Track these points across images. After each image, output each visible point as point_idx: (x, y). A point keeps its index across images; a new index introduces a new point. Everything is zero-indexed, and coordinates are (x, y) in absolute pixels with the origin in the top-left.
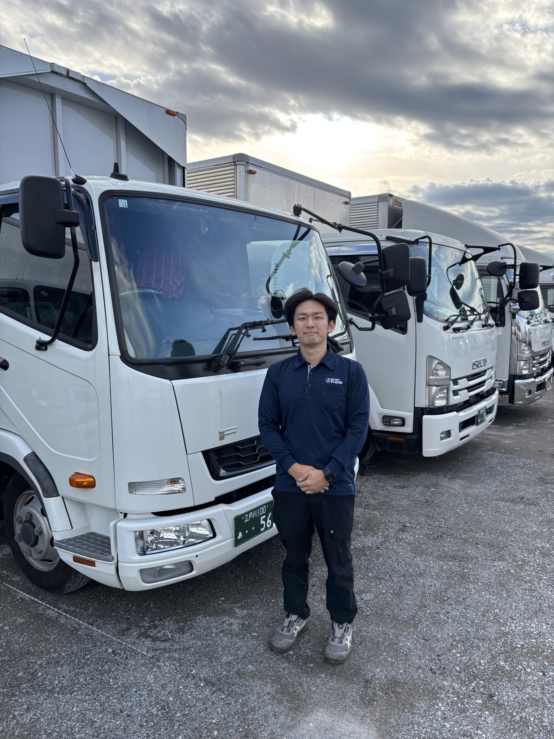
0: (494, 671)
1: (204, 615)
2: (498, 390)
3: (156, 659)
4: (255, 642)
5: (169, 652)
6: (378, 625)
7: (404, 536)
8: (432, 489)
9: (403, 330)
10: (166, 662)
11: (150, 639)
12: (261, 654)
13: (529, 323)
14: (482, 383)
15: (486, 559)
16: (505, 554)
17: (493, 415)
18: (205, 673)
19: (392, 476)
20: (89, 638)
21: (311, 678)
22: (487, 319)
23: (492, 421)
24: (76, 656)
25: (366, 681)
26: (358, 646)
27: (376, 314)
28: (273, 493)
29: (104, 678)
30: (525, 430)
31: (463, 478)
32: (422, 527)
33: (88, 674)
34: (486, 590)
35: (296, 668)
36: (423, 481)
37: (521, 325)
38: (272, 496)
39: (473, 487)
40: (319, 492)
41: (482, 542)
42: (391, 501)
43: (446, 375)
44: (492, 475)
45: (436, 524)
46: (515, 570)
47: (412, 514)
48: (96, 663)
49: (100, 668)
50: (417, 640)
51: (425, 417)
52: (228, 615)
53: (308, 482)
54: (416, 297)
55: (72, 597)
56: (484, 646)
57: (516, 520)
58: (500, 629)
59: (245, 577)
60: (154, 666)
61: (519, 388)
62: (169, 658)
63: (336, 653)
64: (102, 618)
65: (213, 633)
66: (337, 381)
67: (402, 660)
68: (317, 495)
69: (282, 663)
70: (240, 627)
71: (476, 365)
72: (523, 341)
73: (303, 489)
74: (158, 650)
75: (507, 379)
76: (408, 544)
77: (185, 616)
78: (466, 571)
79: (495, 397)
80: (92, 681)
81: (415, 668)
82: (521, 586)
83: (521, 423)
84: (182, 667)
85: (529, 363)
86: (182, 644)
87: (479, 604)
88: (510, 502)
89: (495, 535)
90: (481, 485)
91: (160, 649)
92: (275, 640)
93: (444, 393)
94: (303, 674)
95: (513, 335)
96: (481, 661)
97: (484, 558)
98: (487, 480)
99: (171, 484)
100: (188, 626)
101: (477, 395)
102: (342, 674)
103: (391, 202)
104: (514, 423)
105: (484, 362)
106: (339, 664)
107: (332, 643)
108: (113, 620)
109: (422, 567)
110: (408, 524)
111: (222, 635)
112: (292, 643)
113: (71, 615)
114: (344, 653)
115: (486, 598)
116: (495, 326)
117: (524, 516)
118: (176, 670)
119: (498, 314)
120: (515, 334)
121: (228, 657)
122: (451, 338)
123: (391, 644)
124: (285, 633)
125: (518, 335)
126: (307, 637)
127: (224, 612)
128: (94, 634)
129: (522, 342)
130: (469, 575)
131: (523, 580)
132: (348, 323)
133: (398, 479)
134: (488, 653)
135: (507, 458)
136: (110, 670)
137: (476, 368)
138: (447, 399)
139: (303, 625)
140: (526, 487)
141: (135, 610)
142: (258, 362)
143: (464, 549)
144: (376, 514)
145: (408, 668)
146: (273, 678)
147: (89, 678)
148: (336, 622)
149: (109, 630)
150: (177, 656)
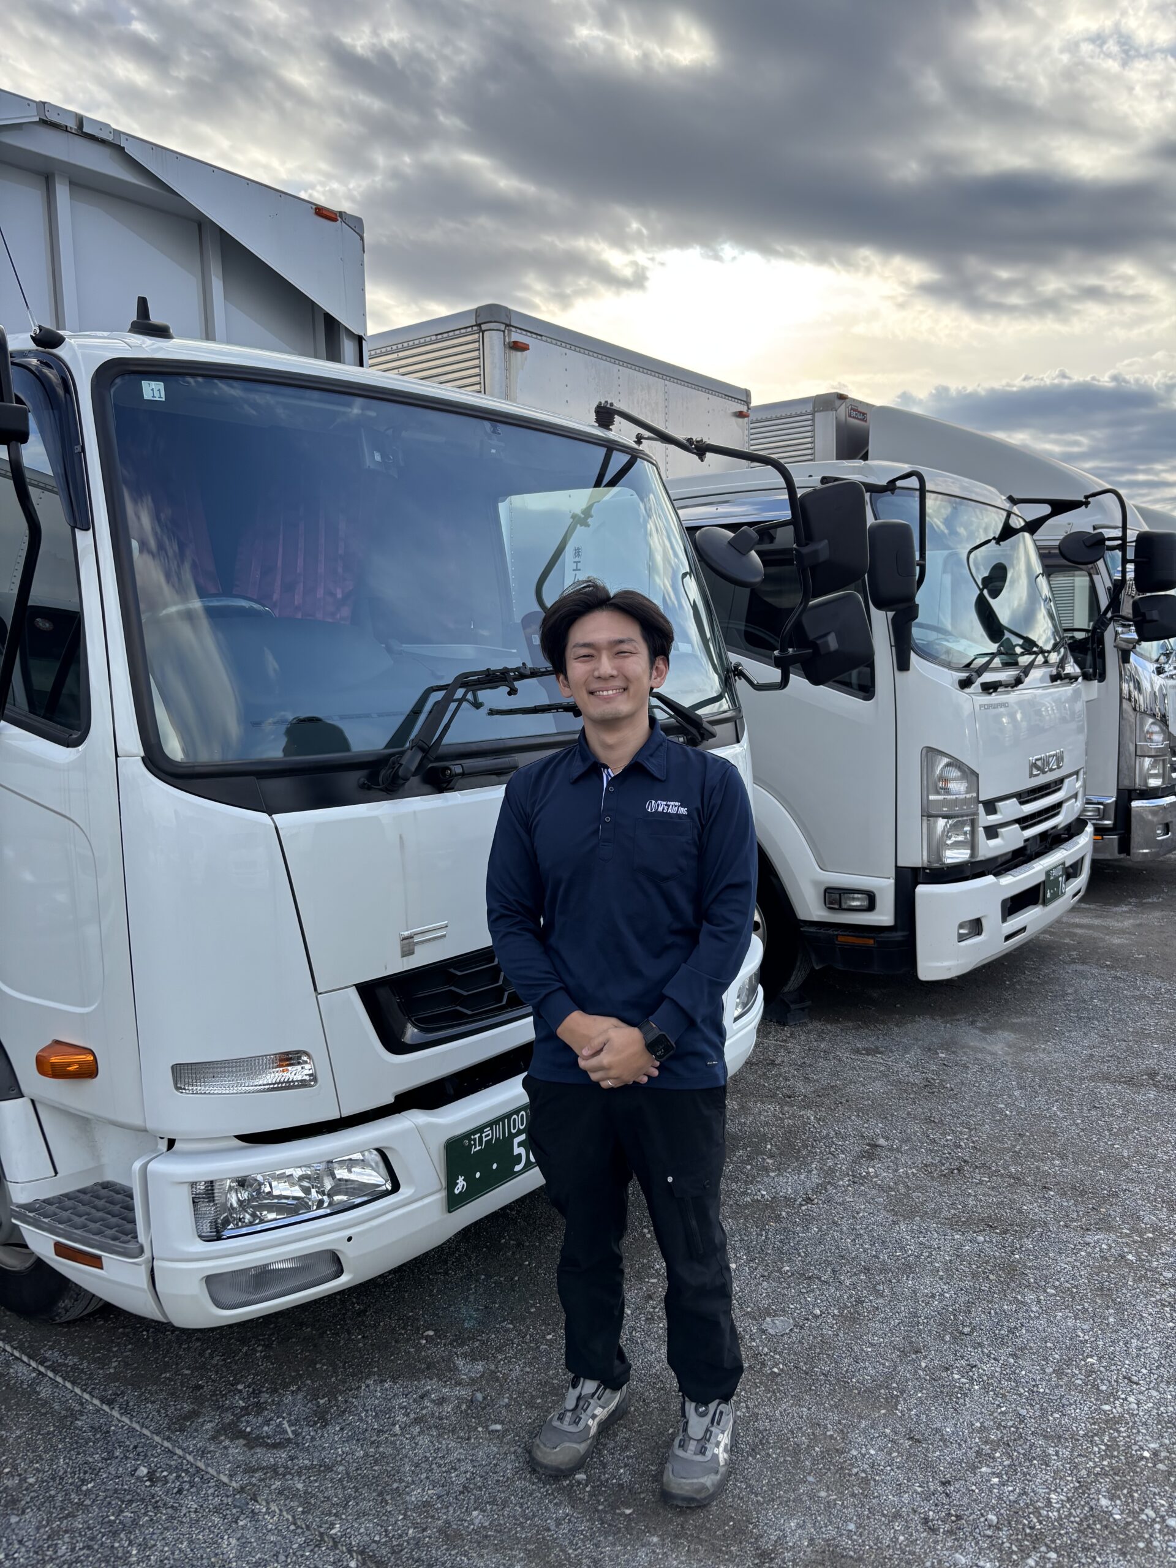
0: (1085, 1524)
1: (379, 1376)
2: (1094, 824)
3: (249, 1495)
4: (495, 1449)
5: (284, 1476)
6: (798, 1401)
7: (871, 1170)
8: (941, 1055)
9: (866, 690)
10: (271, 1504)
11: (242, 1442)
12: (507, 1481)
13: (1160, 671)
14: (1053, 810)
15: (1066, 1226)
16: (1112, 1213)
17: (1081, 881)
18: (365, 1531)
19: (850, 1024)
20: (98, 1436)
21: (625, 1546)
22: (1062, 664)
23: (1081, 894)
24: (59, 1484)
25: (761, 1555)
26: (747, 1459)
27: (790, 650)
28: (526, 1084)
29: (116, 1545)
30: (1158, 914)
31: (1014, 1028)
32: (913, 1148)
33: (80, 1533)
34: (1067, 1307)
35: (591, 1519)
36: (920, 1036)
37: (1142, 678)
38: (524, 1091)
39: (1037, 1049)
40: (634, 1082)
41: (1058, 1184)
42: (845, 1086)
43: (967, 793)
44: (1080, 1018)
45: (947, 1140)
46: (1138, 1255)
47: (892, 1115)
48: (105, 1503)
49: (112, 1518)
50: (894, 1442)
51: (922, 889)
52: (437, 1375)
53: (605, 1059)
54: (894, 613)
55: (76, 1331)
56: (1059, 1455)
57: (1138, 1129)
58: (1099, 1410)
59: (489, 1276)
60: (242, 1513)
61: (1142, 819)
62: (280, 1493)
63: (690, 1481)
64: (136, 1386)
65: (394, 1425)
66: (674, 808)
67: (853, 1495)
68: (629, 1090)
69: (556, 1504)
70: (464, 1407)
71: (1037, 767)
72: (1148, 712)
73: (594, 1077)
74: (256, 1470)
75: (1114, 799)
76: (881, 1189)
77: (333, 1380)
78: (1017, 1256)
79: (1085, 839)
80: (88, 1552)
81: (884, 1515)
82: (1152, 1296)
83: (1149, 897)
84: (310, 1516)
85: (1164, 761)
86: (316, 1454)
87: (1049, 1345)
88: (1125, 1083)
89: (1089, 1165)
90: (1055, 1044)
91: (263, 1468)
92: (542, 1446)
93: (965, 833)
94: (606, 1534)
95: (1126, 704)
96: (1053, 1496)
97: (1062, 1223)
98: (1070, 1031)
99: (279, 1066)
100: (338, 1407)
101: (1043, 835)
102: (703, 1536)
103: (842, 410)
104: (1131, 897)
105: (1057, 759)
106: (699, 1507)
107: (680, 1453)
108: (162, 1390)
109: (912, 1249)
110: (882, 1142)
111: (417, 1429)
112: (582, 1452)
113: (64, 1379)
114: (710, 1481)
115: (1067, 1328)
116: (1080, 679)
117: (1158, 1116)
118: (295, 1524)
119: (1090, 653)
120: (1130, 700)
121: (423, 1490)
122: (977, 708)
123: (828, 1451)
124: (566, 1426)
125: (1135, 700)
126: (623, 1434)
127: (428, 1368)
128: (113, 1428)
129: (1145, 716)
130: (1025, 1266)
131: (1156, 1281)
132: (730, 675)
133: (864, 1032)
134: (1069, 1475)
135: (1116, 977)
136: (135, 1523)
137: (1038, 775)
138: (973, 846)
139: (613, 1405)
140: (1161, 1048)
141: (217, 1365)
142: (500, 766)
143: (1013, 1201)
144: (808, 1118)
145: (868, 1518)
146: (530, 1547)
147: (81, 1545)
148: (692, 1400)
149: (147, 1418)
150: (300, 1486)
